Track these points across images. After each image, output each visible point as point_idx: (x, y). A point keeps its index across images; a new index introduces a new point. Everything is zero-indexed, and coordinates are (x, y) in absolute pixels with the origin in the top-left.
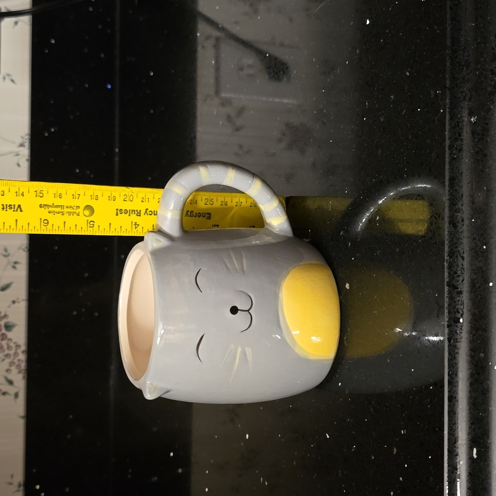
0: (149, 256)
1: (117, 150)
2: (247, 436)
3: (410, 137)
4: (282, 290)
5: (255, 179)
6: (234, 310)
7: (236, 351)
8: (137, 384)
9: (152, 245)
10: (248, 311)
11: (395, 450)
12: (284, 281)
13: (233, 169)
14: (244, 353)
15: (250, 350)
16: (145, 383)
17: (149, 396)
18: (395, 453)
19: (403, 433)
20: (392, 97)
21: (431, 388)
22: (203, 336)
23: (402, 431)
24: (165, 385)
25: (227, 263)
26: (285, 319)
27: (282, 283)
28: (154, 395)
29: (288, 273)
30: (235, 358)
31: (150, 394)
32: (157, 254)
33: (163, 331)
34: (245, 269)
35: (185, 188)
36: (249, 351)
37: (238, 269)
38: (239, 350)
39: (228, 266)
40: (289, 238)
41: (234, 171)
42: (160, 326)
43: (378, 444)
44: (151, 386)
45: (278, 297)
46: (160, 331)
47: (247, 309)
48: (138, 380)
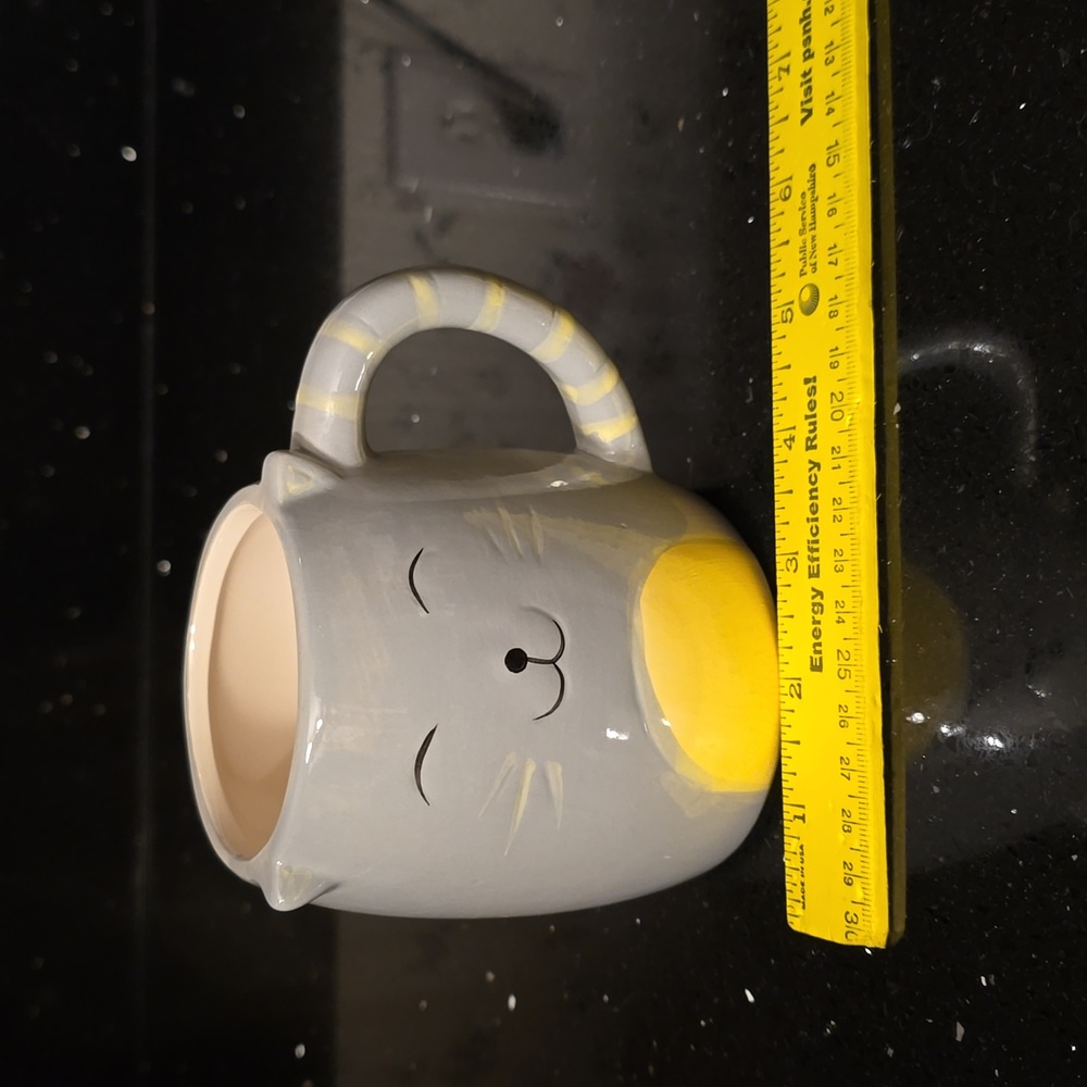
0: (280, 517)
1: (151, 309)
2: (512, 1002)
3: (995, 183)
4: (639, 608)
5: (556, 314)
6: (516, 660)
7: (521, 772)
8: (242, 870)
9: (285, 488)
10: (553, 662)
11: (960, 1030)
12: (644, 582)
13: (501, 286)
14: (542, 776)
15: (560, 769)
16: (269, 866)
17: (281, 901)
18: (959, 1038)
19: (984, 983)
20: (936, 82)
21: (1075, 857)
22: (432, 732)
23: (983, 979)
24: (326, 870)
25: (492, 535)
26: (650, 685)
27: (639, 588)
28: (295, 899)
29: (652, 564)
30: (518, 790)
31: (284, 894)
32: (299, 513)
33: (320, 723)
34: (540, 549)
35: (374, 334)
36: (555, 772)
37: (521, 552)
38: (531, 769)
39: (496, 541)
40: (644, 476)
41: (503, 292)
42: (315, 709)
43: (907, 1016)
44: (286, 873)
45: (631, 625)
46: (316, 724)
47: (551, 658)
48: (249, 859)
